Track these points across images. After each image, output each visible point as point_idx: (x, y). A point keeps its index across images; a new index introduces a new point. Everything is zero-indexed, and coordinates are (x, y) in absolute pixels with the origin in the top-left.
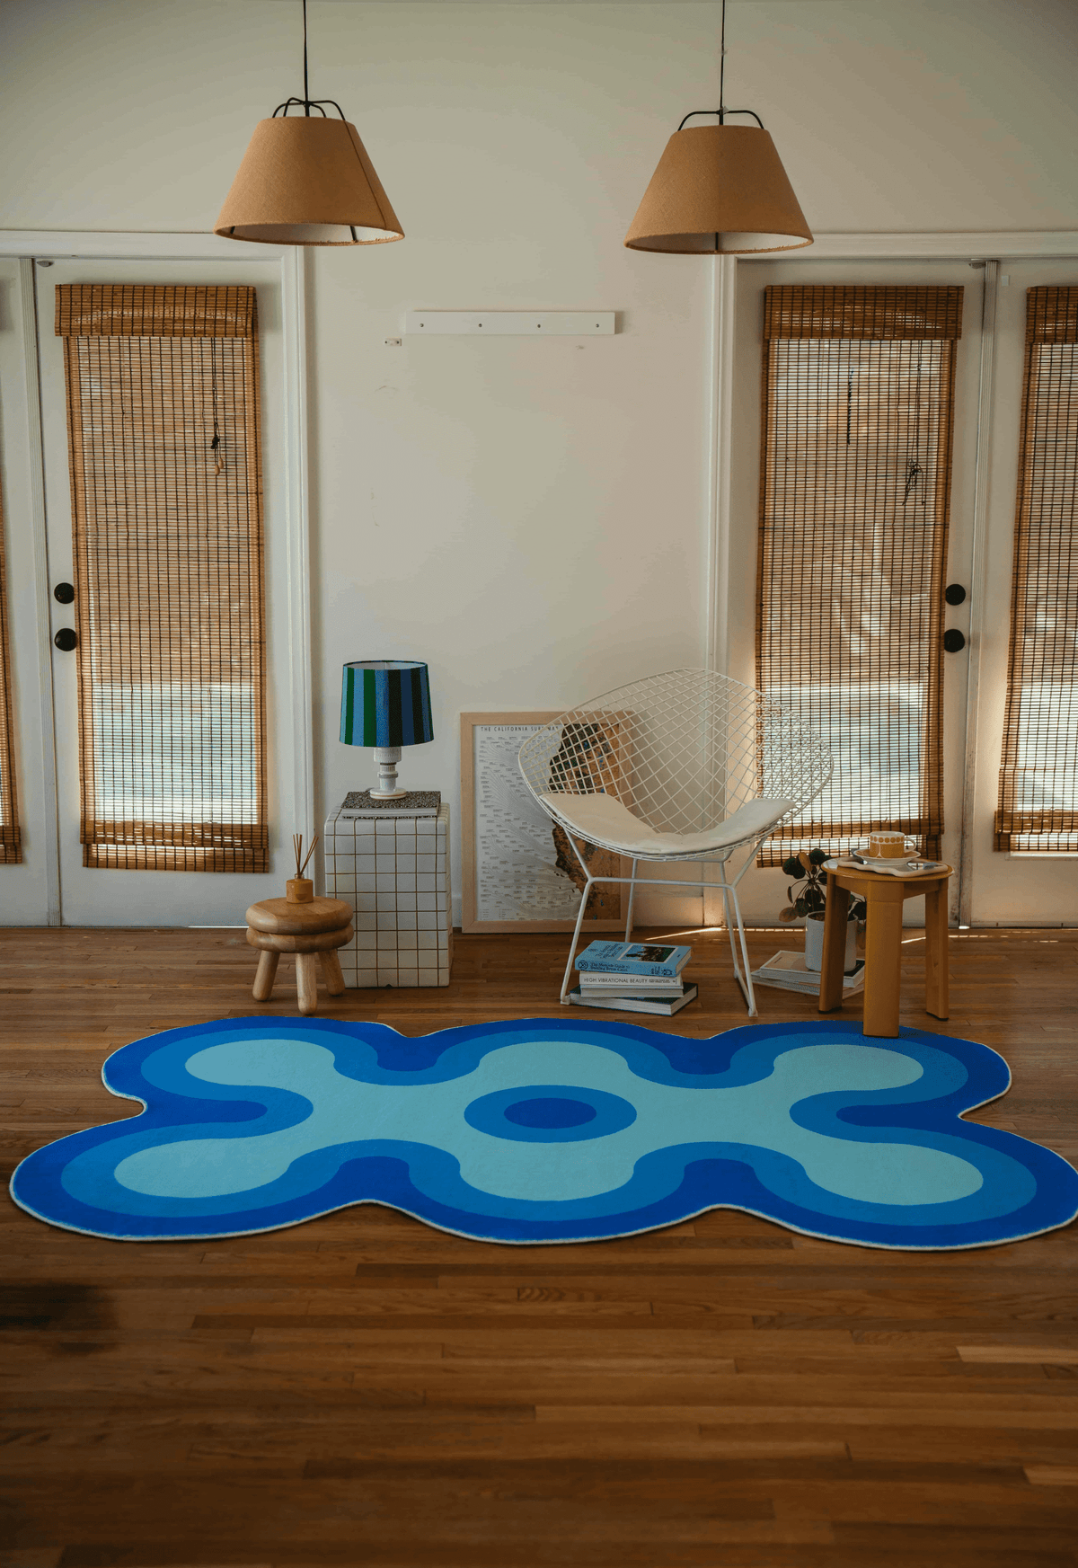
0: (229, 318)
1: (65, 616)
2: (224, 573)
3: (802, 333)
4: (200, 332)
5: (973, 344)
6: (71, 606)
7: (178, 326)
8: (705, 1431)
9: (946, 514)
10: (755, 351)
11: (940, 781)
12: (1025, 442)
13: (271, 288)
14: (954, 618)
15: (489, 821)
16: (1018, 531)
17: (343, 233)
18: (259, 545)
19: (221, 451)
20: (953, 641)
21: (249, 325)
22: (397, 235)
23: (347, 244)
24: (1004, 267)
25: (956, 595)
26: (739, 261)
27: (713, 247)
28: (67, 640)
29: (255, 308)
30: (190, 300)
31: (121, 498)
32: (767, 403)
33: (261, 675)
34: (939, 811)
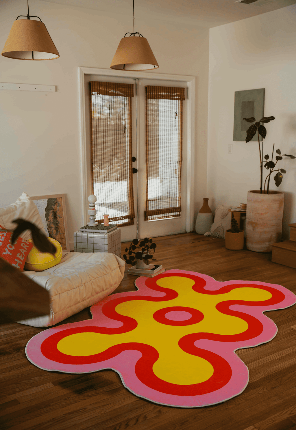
5: (134, 99)
9: (131, 140)
11: (133, 205)
12: (147, 122)
14: (135, 165)
16: (146, 143)
20: (134, 171)
24: (140, 81)
25: (134, 159)
26: (85, 74)
27: (123, 69)
34: (134, 212)
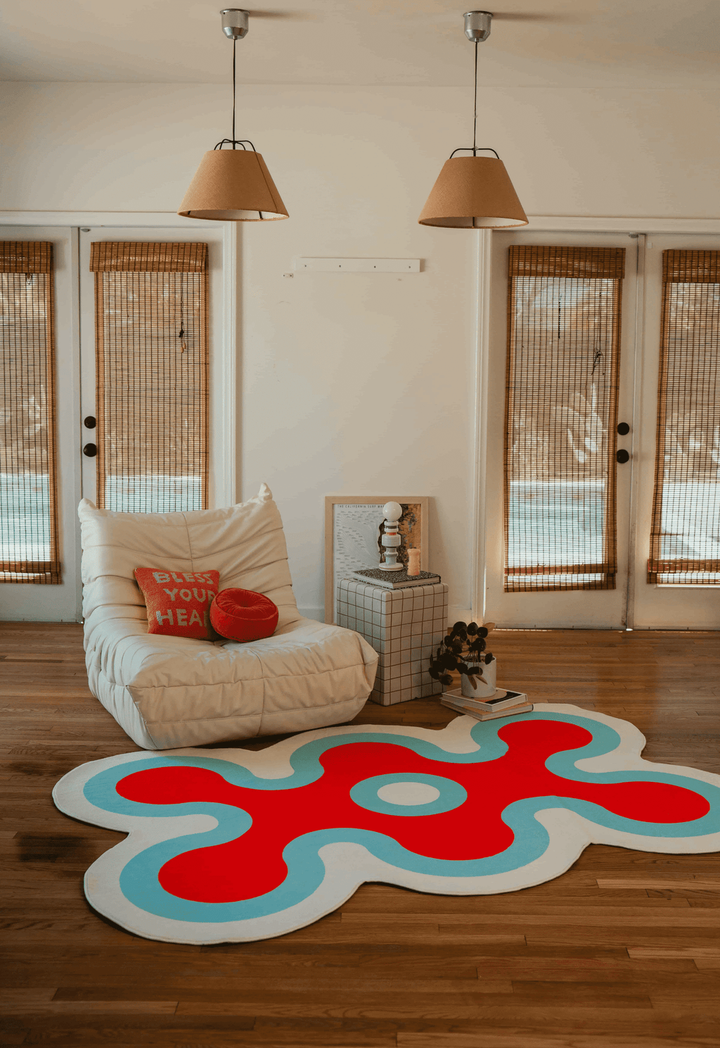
0: (192, 262)
1: (90, 436)
2: (185, 411)
3: (530, 273)
4: (174, 269)
5: (632, 282)
6: (94, 430)
7: (161, 266)
8: (441, 928)
9: (617, 381)
10: (504, 283)
11: (615, 541)
12: (663, 339)
13: (217, 244)
14: (622, 442)
15: (341, 562)
16: (660, 392)
17: (256, 215)
18: (206, 394)
19: (185, 339)
20: (622, 457)
21: (203, 265)
22: (283, 216)
23: (256, 220)
24: (649, 238)
25: (623, 429)
26: (493, 231)
27: (471, 224)
28: (91, 450)
29: (207, 256)
30: (169, 251)
31: (125, 366)
32: (511, 314)
33: (206, 472)
34: (615, 559)
